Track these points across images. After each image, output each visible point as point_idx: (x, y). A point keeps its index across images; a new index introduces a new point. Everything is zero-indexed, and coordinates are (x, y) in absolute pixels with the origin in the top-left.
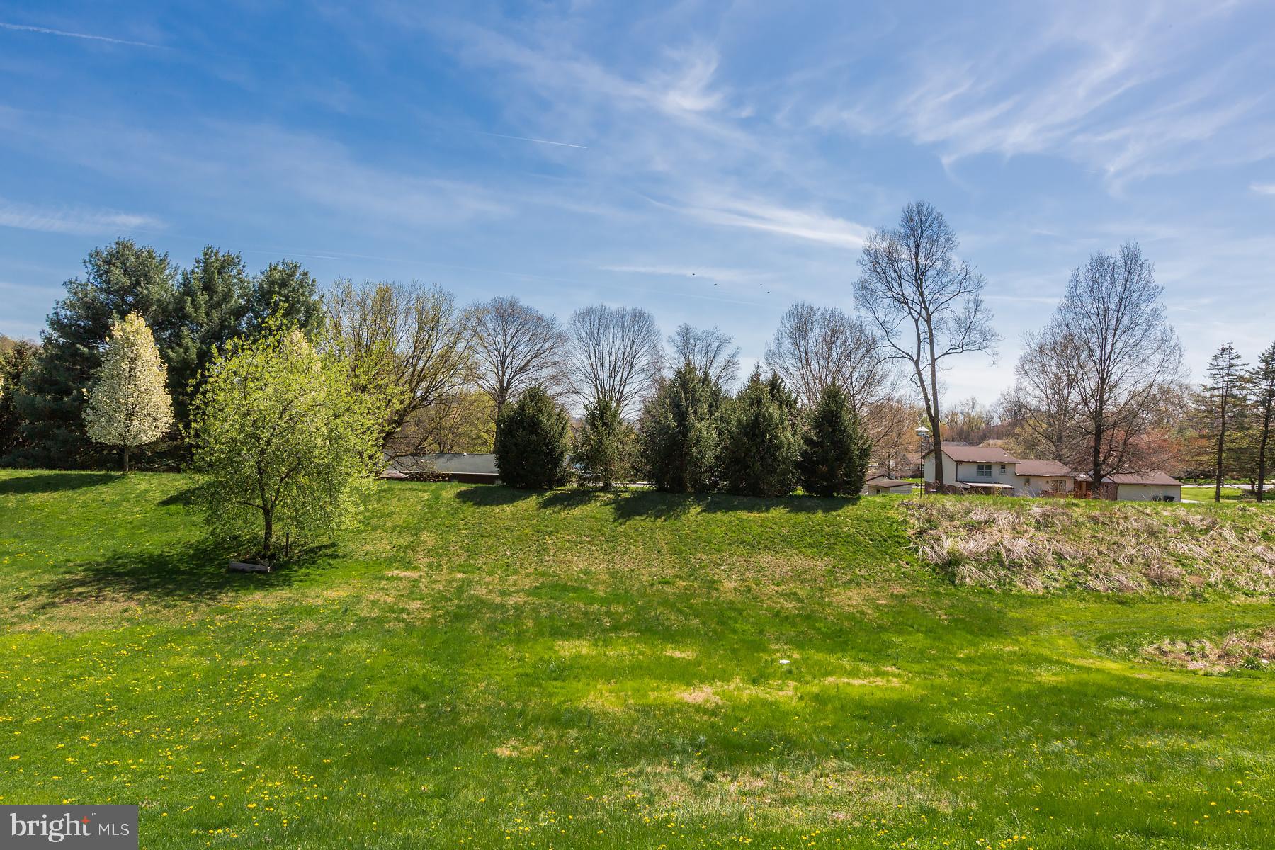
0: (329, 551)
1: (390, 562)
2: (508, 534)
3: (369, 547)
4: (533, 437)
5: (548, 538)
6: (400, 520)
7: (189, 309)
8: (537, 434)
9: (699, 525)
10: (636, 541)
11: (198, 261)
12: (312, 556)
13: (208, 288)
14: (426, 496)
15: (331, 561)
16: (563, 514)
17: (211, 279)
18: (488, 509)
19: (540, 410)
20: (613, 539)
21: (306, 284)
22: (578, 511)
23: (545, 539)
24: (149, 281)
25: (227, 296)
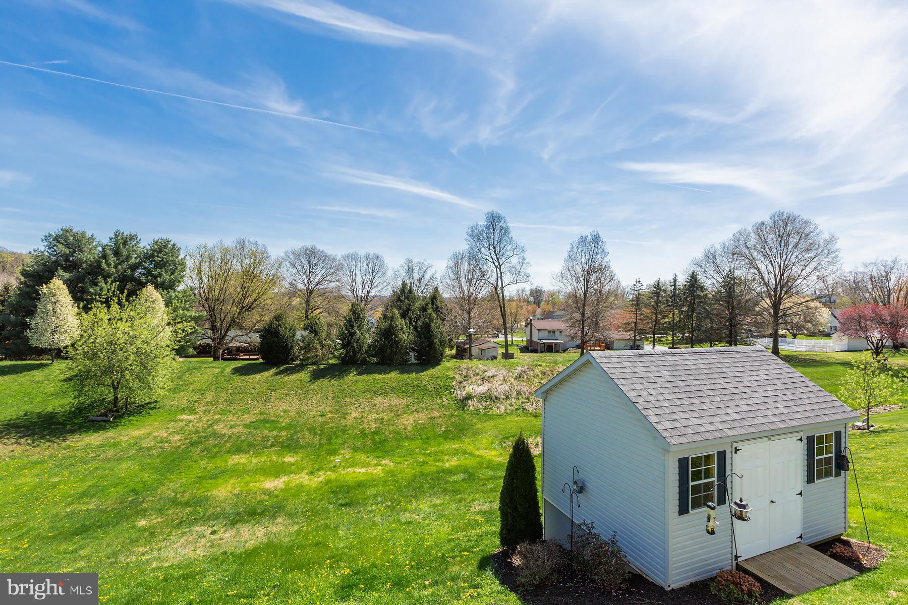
0: (152, 406)
1: (183, 411)
2: (253, 391)
3: (175, 402)
4: (276, 339)
5: (273, 392)
6: (197, 386)
7: (104, 266)
8: (277, 337)
9: (352, 383)
10: (318, 393)
11: (111, 239)
12: (142, 409)
13: (117, 253)
14: (217, 371)
15: (151, 412)
16: (286, 379)
17: (118, 248)
18: (247, 377)
19: (280, 325)
20: (306, 393)
21: (175, 250)
22: (294, 377)
23: (271, 393)
24: (81, 251)
25: (128, 257)
